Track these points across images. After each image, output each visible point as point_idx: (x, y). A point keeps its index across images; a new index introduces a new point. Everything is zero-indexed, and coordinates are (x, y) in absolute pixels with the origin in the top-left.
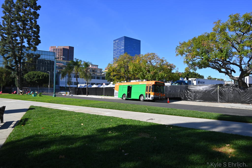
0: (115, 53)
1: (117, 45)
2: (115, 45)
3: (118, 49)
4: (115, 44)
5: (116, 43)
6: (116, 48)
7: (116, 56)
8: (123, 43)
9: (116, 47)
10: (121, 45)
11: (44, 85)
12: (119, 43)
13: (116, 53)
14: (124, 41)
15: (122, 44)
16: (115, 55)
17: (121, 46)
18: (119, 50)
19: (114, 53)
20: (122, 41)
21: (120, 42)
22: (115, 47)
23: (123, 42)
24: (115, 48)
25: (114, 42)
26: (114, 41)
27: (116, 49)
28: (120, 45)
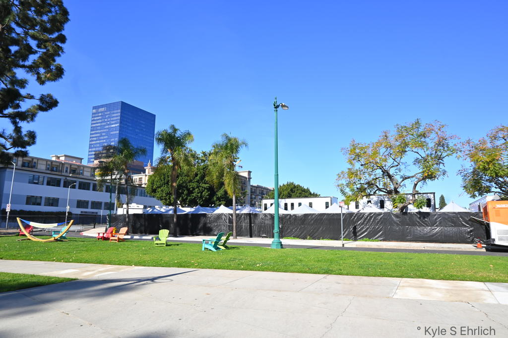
0: (94, 136)
1: (101, 119)
2: (95, 117)
3: (102, 127)
4: (96, 115)
5: (100, 114)
6: (97, 125)
7: (99, 142)
8: (117, 116)
9: (98, 121)
10: (112, 119)
12: (106, 113)
13: (98, 135)
14: (119, 111)
15: (115, 118)
16: (95, 139)
17: (112, 121)
18: (104, 129)
19: (91, 134)
20: (116, 111)
21: (109, 113)
22: (95, 122)
23: (117, 114)
24: (94, 124)
25: (94, 111)
26: (94, 108)
27: (99, 128)
28: (109, 119)
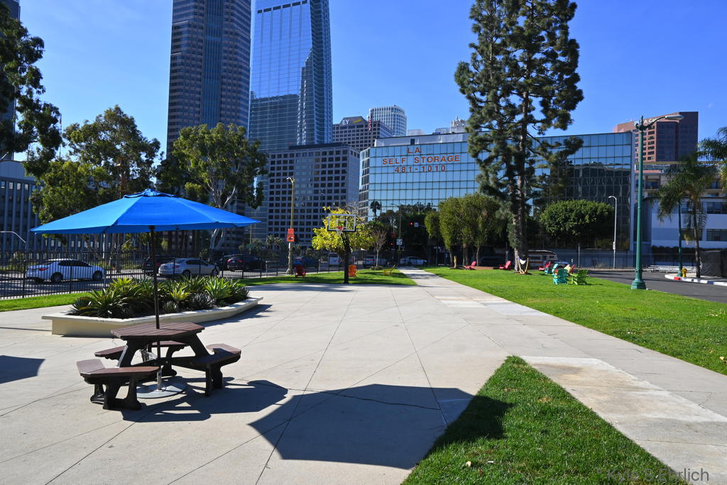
11: (598, 242)
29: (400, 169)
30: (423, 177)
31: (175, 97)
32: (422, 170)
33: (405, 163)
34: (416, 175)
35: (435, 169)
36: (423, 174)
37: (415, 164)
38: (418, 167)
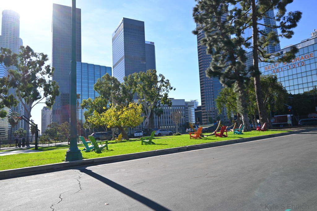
29: (275, 71)
30: (290, 72)
31: (200, 63)
32: (289, 68)
33: (278, 67)
34: (286, 72)
35: (297, 66)
36: (290, 71)
37: (284, 66)
38: (286, 67)
